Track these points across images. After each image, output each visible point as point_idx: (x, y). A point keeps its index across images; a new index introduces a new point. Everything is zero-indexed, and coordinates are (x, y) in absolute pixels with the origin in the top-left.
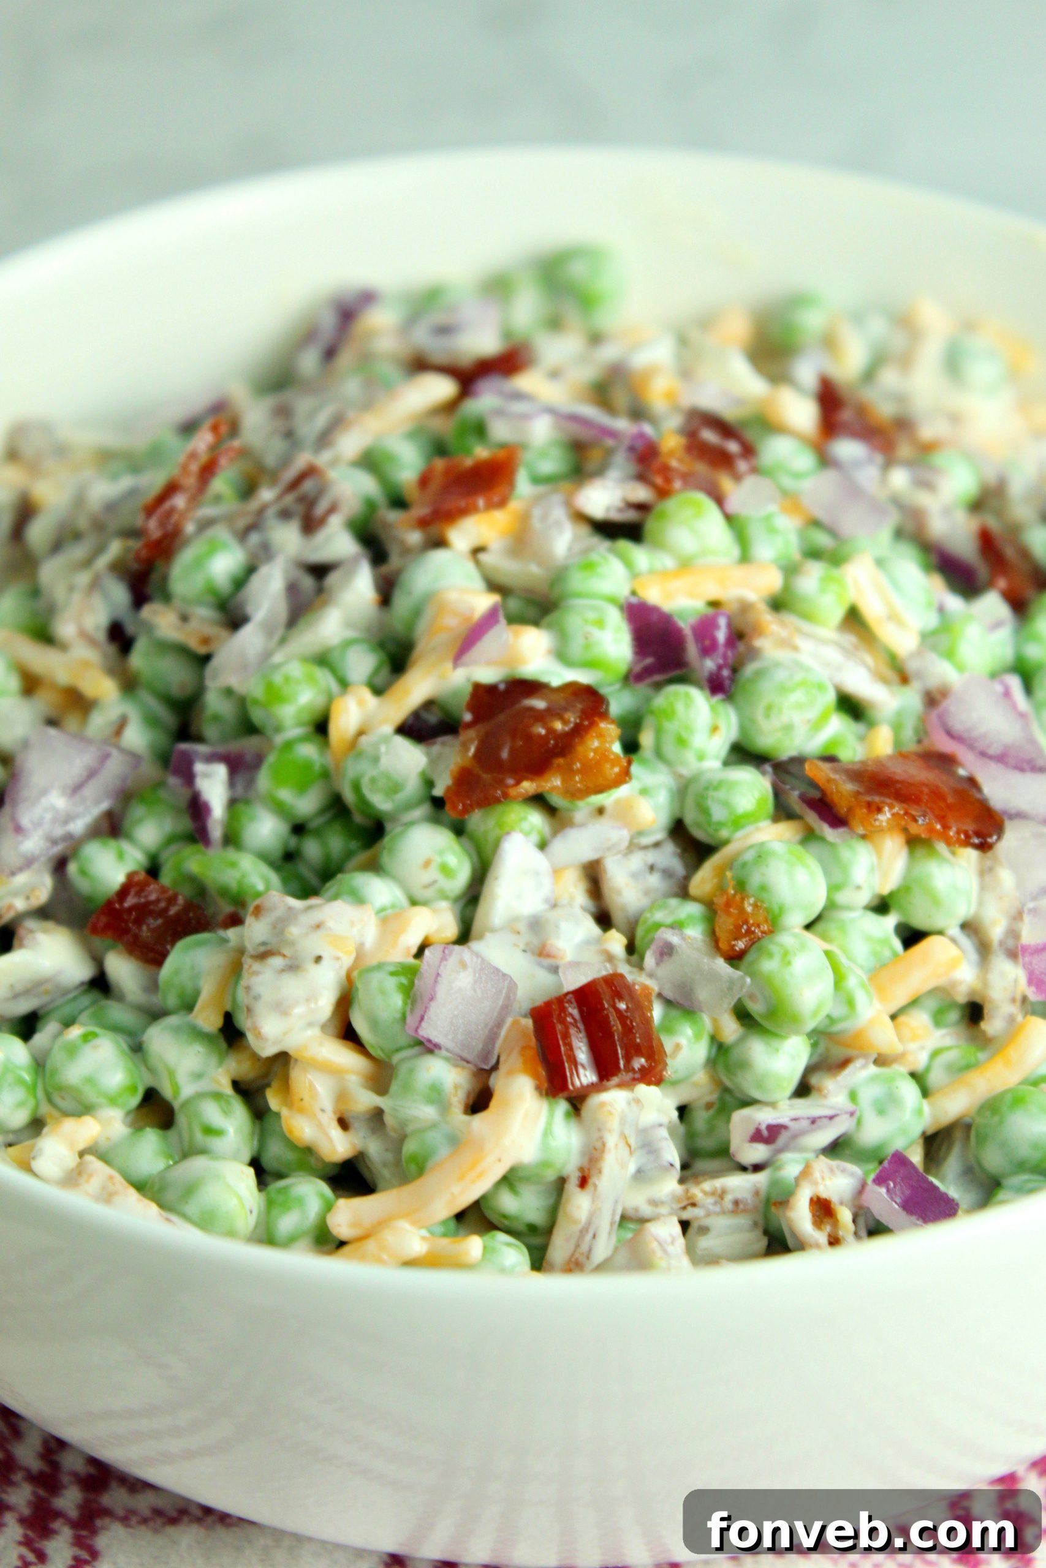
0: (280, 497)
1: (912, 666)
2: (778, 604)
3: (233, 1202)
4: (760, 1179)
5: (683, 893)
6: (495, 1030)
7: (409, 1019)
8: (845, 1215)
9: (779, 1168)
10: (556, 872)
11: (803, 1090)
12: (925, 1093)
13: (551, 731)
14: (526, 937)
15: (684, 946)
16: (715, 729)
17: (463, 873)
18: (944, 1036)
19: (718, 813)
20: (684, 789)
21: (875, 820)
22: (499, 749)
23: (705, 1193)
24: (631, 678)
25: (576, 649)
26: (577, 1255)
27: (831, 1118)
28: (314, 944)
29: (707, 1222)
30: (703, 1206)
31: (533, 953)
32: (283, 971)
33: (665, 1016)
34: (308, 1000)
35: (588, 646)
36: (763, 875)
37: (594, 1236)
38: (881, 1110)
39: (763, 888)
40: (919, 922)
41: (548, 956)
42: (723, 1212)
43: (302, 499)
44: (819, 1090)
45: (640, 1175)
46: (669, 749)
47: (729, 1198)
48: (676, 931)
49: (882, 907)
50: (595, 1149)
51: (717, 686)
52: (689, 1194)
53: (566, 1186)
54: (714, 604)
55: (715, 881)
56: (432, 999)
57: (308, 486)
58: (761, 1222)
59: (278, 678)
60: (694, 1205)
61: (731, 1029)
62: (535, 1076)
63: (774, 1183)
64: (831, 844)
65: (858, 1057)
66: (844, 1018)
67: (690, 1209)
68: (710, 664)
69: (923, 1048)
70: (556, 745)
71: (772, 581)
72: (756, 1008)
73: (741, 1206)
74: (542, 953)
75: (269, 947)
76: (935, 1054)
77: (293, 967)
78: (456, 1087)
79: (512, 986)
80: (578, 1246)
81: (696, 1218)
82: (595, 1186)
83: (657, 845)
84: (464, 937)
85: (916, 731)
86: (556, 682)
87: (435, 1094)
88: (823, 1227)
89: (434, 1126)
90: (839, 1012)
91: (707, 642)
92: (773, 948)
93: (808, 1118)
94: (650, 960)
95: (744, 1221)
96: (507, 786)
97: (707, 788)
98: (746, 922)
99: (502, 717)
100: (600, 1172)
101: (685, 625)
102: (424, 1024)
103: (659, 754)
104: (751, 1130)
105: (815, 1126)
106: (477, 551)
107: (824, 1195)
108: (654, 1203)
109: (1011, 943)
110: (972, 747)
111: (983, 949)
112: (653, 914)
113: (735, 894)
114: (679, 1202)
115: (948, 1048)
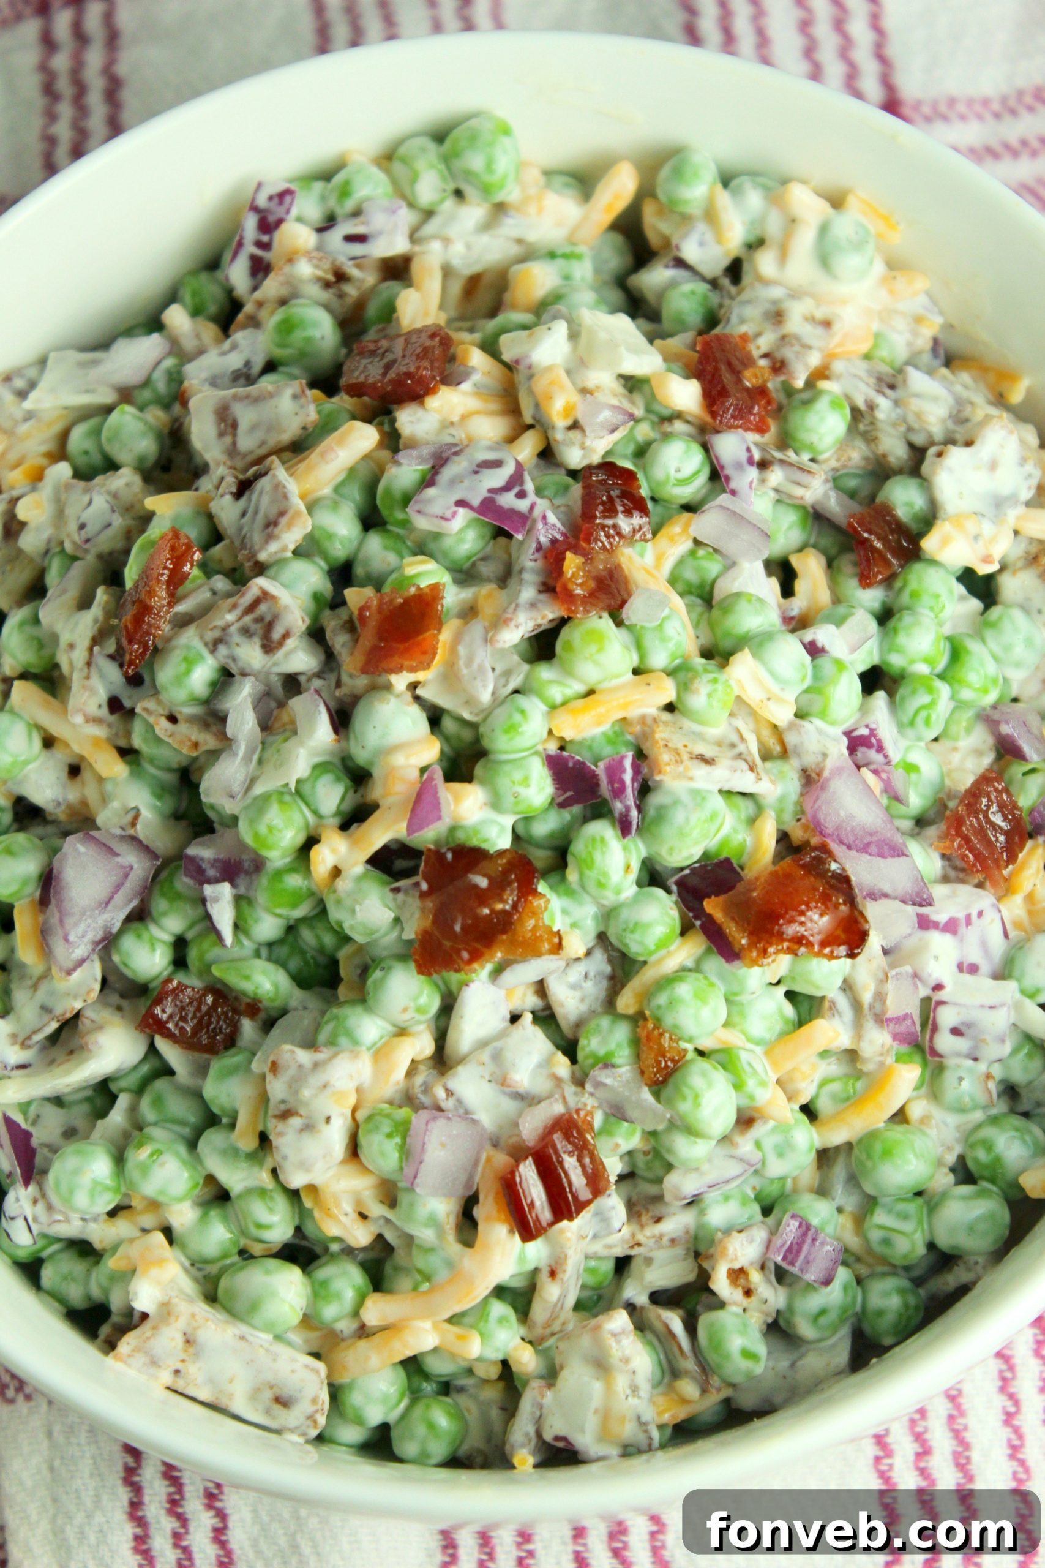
0: (240, 619)
1: (791, 739)
2: (672, 709)
4: (690, 1217)
5: (613, 1011)
6: (473, 1169)
7: (406, 1170)
8: (755, 1274)
9: (703, 1213)
10: (510, 992)
12: (813, 1121)
13: (492, 911)
14: (490, 1067)
15: (616, 1085)
16: (628, 868)
17: (434, 1005)
20: (608, 914)
21: (762, 962)
22: (454, 921)
23: (648, 1236)
24: (556, 806)
25: (509, 801)
26: (552, 1316)
27: (741, 1174)
28: (325, 1104)
29: (650, 1254)
30: (645, 1246)
31: (497, 1083)
32: (302, 1130)
33: (606, 1121)
34: (324, 1157)
35: (517, 801)
36: (674, 1016)
39: (676, 1026)
40: (804, 989)
41: (509, 1086)
42: (661, 1247)
43: (259, 620)
44: (732, 1142)
45: (596, 1236)
46: (591, 887)
47: (665, 1241)
48: (609, 1071)
49: (773, 985)
51: (624, 827)
52: (636, 1239)
53: (540, 1276)
54: (622, 722)
55: (637, 1004)
56: (421, 1162)
57: (263, 608)
58: (692, 1249)
59: (262, 829)
60: (639, 1245)
62: (506, 1221)
63: (701, 1226)
65: (759, 1119)
66: (747, 1104)
67: (636, 1247)
68: (619, 805)
69: (812, 1083)
70: (498, 924)
71: (668, 692)
72: (678, 1123)
73: (676, 1242)
74: (502, 1081)
75: (288, 1106)
76: (822, 1084)
77: (309, 1128)
78: (448, 1215)
81: (641, 1253)
82: (562, 1276)
84: (440, 1061)
85: (796, 813)
87: (432, 1221)
88: (738, 1285)
89: (431, 1250)
90: (745, 1101)
91: (616, 785)
92: (686, 1090)
93: (723, 1182)
94: (588, 1087)
95: (679, 1251)
96: (463, 961)
97: (625, 930)
98: (664, 1056)
99: (451, 889)
100: (564, 1271)
101: (598, 768)
102: (418, 1180)
104: (680, 1198)
106: (413, 686)
107: (738, 1266)
108: (609, 1248)
109: (878, 1007)
110: (841, 842)
111: (857, 1005)
112: (589, 1041)
113: (654, 1029)
114: (628, 1243)
115: (832, 1080)
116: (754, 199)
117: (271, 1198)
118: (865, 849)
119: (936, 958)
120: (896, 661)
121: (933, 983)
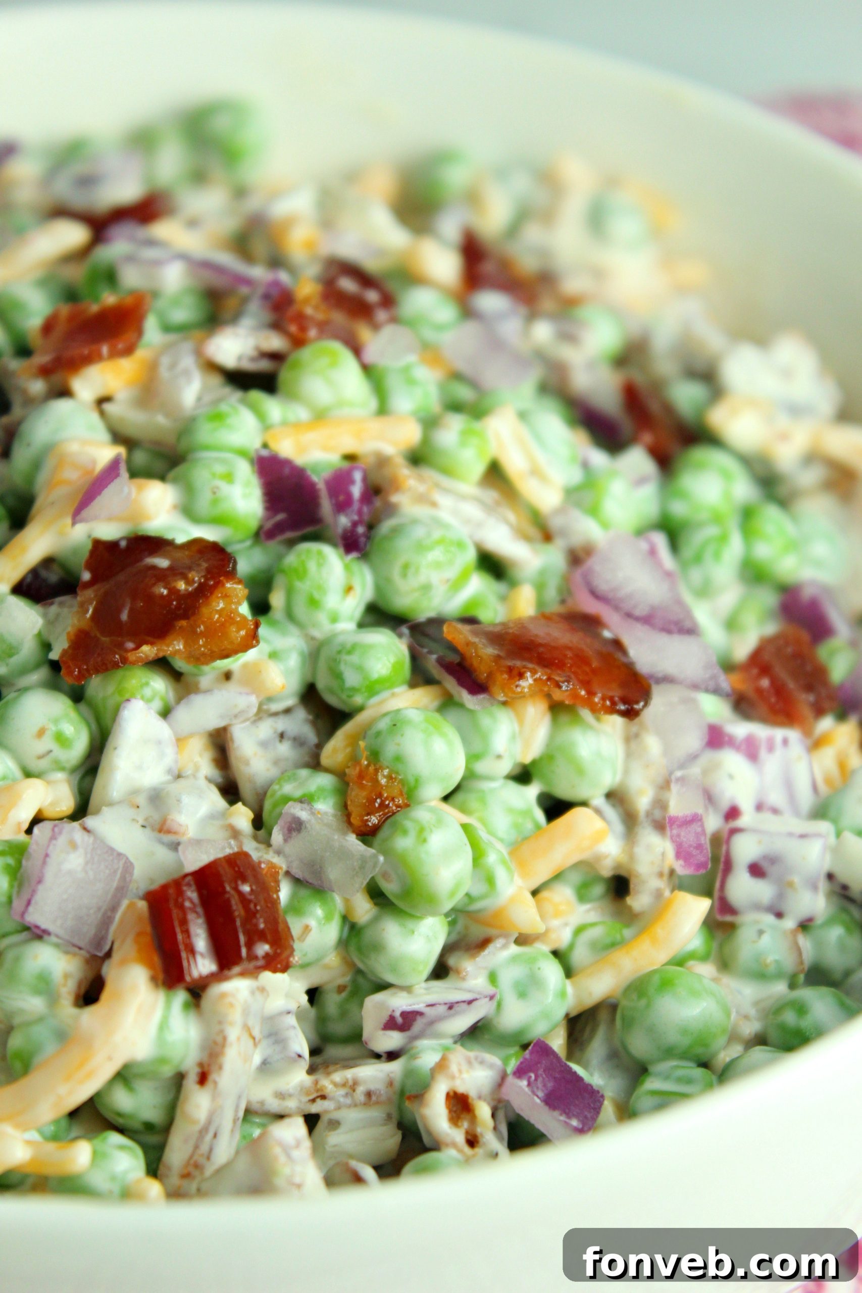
1: (556, 523)
2: (417, 458)
4: (395, 1067)
5: (315, 764)
6: (109, 914)
8: (483, 1111)
9: (415, 1057)
10: (180, 741)
11: (441, 971)
12: (569, 973)
13: (173, 591)
14: (146, 811)
15: (313, 821)
16: (349, 589)
17: (80, 744)
18: (588, 911)
19: (351, 679)
20: (316, 653)
21: (517, 686)
22: (119, 611)
23: (336, 1085)
24: (262, 536)
25: (203, 504)
26: (196, 1157)
27: (470, 1002)
29: (336, 1115)
30: (332, 1099)
31: (153, 830)
33: (293, 897)
35: (215, 502)
36: (398, 744)
37: (215, 1135)
38: (522, 994)
39: (398, 759)
40: (563, 792)
41: (169, 832)
42: (354, 1105)
44: (458, 972)
45: (265, 1067)
46: (300, 610)
47: (361, 1090)
48: (305, 806)
49: (523, 776)
50: (215, 1043)
51: (349, 546)
52: (318, 1087)
53: (185, 1082)
54: (350, 458)
55: (348, 750)
56: (39, 882)
58: (395, 1115)
60: (323, 1097)
61: (364, 909)
62: (150, 965)
63: (409, 1073)
64: (471, 712)
65: (498, 937)
66: (482, 897)
67: (319, 1101)
68: (344, 521)
69: (566, 924)
70: (178, 607)
71: (411, 434)
72: (390, 888)
73: (374, 1098)
74: (161, 828)
76: (579, 930)
78: (66, 976)
79: (128, 867)
80: (196, 1147)
81: (326, 1112)
82: (215, 1083)
83: (288, 711)
84: (81, 811)
85: (560, 591)
86: (181, 539)
87: (43, 985)
88: (460, 1124)
89: (39, 1019)
90: (478, 889)
91: (342, 498)
92: (408, 824)
93: (446, 1004)
94: (277, 837)
95: (376, 1113)
96: (127, 651)
97: (339, 652)
98: (380, 795)
99: (121, 577)
100: (220, 1067)
101: (319, 479)
102: (30, 909)
103: (290, 615)
104: (385, 1018)
105: (452, 1012)
106: (102, 401)
107: (461, 1089)
108: (281, 1096)
109: (657, 814)
110: (617, 608)
111: (630, 820)
112: (281, 787)
113: (368, 765)
114: (308, 1094)
115: (593, 925)
116: (521, 181)
118: (647, 620)
119: (731, 777)
120: (678, 509)
121: (725, 806)
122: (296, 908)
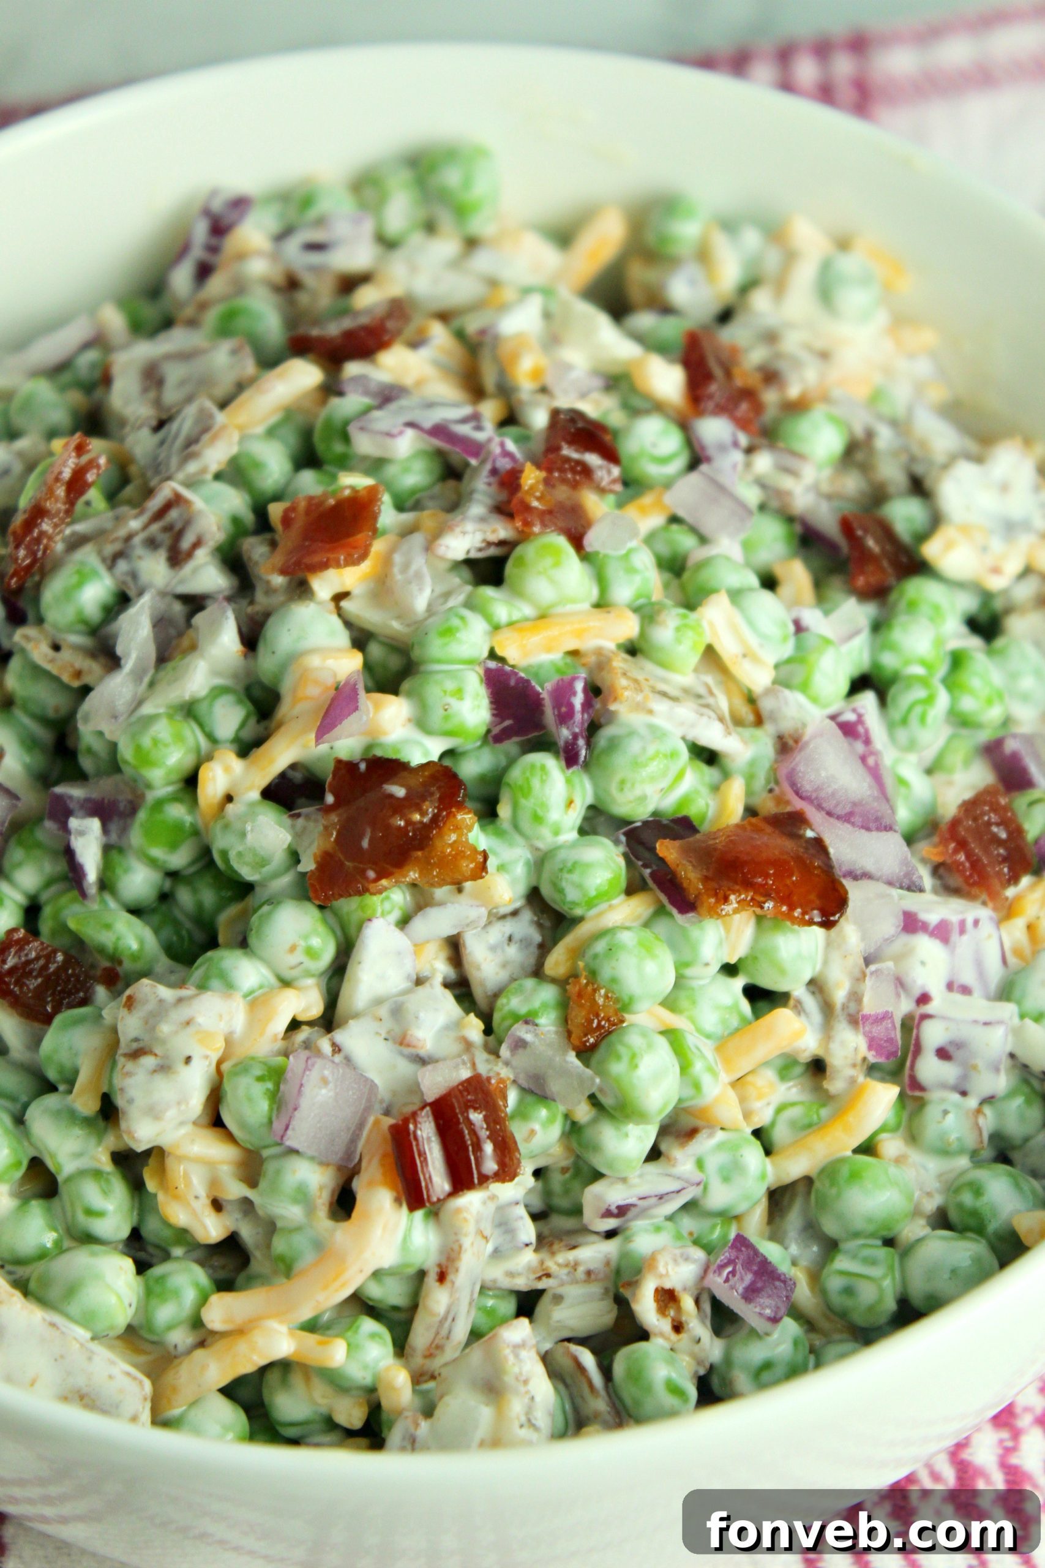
0: (145, 527)
1: (766, 705)
2: (632, 650)
3: (113, 1300)
4: (610, 1248)
5: (537, 972)
6: (357, 1132)
7: (275, 1125)
8: (688, 1303)
9: (628, 1240)
10: (418, 946)
11: (655, 1154)
12: (768, 1152)
13: (409, 822)
14: (388, 1024)
15: (537, 1043)
16: (570, 803)
17: (328, 952)
18: (789, 1088)
19: (572, 894)
20: (541, 861)
21: (722, 910)
22: (361, 837)
23: (559, 1265)
24: (490, 739)
25: (436, 718)
26: (436, 1342)
27: (678, 1192)
28: (185, 1044)
29: (560, 1291)
30: (556, 1277)
31: (395, 1043)
32: (155, 1071)
33: (521, 1102)
34: (179, 1103)
35: (447, 718)
36: (613, 968)
37: (453, 1320)
38: (726, 1179)
39: (614, 980)
40: (767, 982)
41: (408, 1046)
42: (575, 1282)
43: (168, 528)
44: (668, 1158)
45: (497, 1253)
46: (525, 824)
47: (581, 1269)
48: (530, 1027)
49: (730, 970)
50: (452, 1250)
51: (570, 758)
52: (544, 1267)
53: (426, 1279)
54: (574, 653)
55: (569, 964)
56: (295, 1109)
57: (174, 514)
58: (610, 1291)
59: (146, 741)
60: (548, 1275)
61: (583, 1112)
62: (393, 1187)
63: (625, 1255)
64: (682, 927)
65: (704, 1128)
66: (692, 1098)
67: (544, 1278)
68: (565, 733)
69: (768, 1104)
70: (414, 838)
71: (629, 627)
72: (607, 1101)
73: (593, 1277)
74: (401, 1040)
75: (141, 1045)
76: (780, 1110)
77: (164, 1068)
78: (321, 1188)
79: (373, 1086)
80: (437, 1333)
81: (551, 1288)
82: (453, 1283)
83: (515, 913)
84: (329, 1021)
85: (768, 781)
86: (416, 758)
87: (302, 1195)
88: (667, 1313)
89: (298, 1229)
90: (688, 1092)
91: (564, 709)
92: (621, 1049)
93: (656, 1196)
94: (505, 1051)
95: (596, 1289)
96: (366, 878)
97: (561, 870)
98: (597, 1015)
99: (361, 802)
100: (457, 1270)
101: (544, 690)
102: (289, 1132)
103: (516, 826)
104: (603, 1210)
105: (663, 1200)
106: (339, 598)
107: (668, 1285)
108: (511, 1274)
109: (853, 1007)
110: (819, 807)
111: (827, 1008)
112: (509, 1000)
113: (587, 984)
114: (534, 1272)
115: (793, 1104)
116: (752, 239)
117: (107, 1181)
118: (847, 818)
119: (923, 963)
120: (889, 661)
121: (917, 993)
122: (521, 1113)
